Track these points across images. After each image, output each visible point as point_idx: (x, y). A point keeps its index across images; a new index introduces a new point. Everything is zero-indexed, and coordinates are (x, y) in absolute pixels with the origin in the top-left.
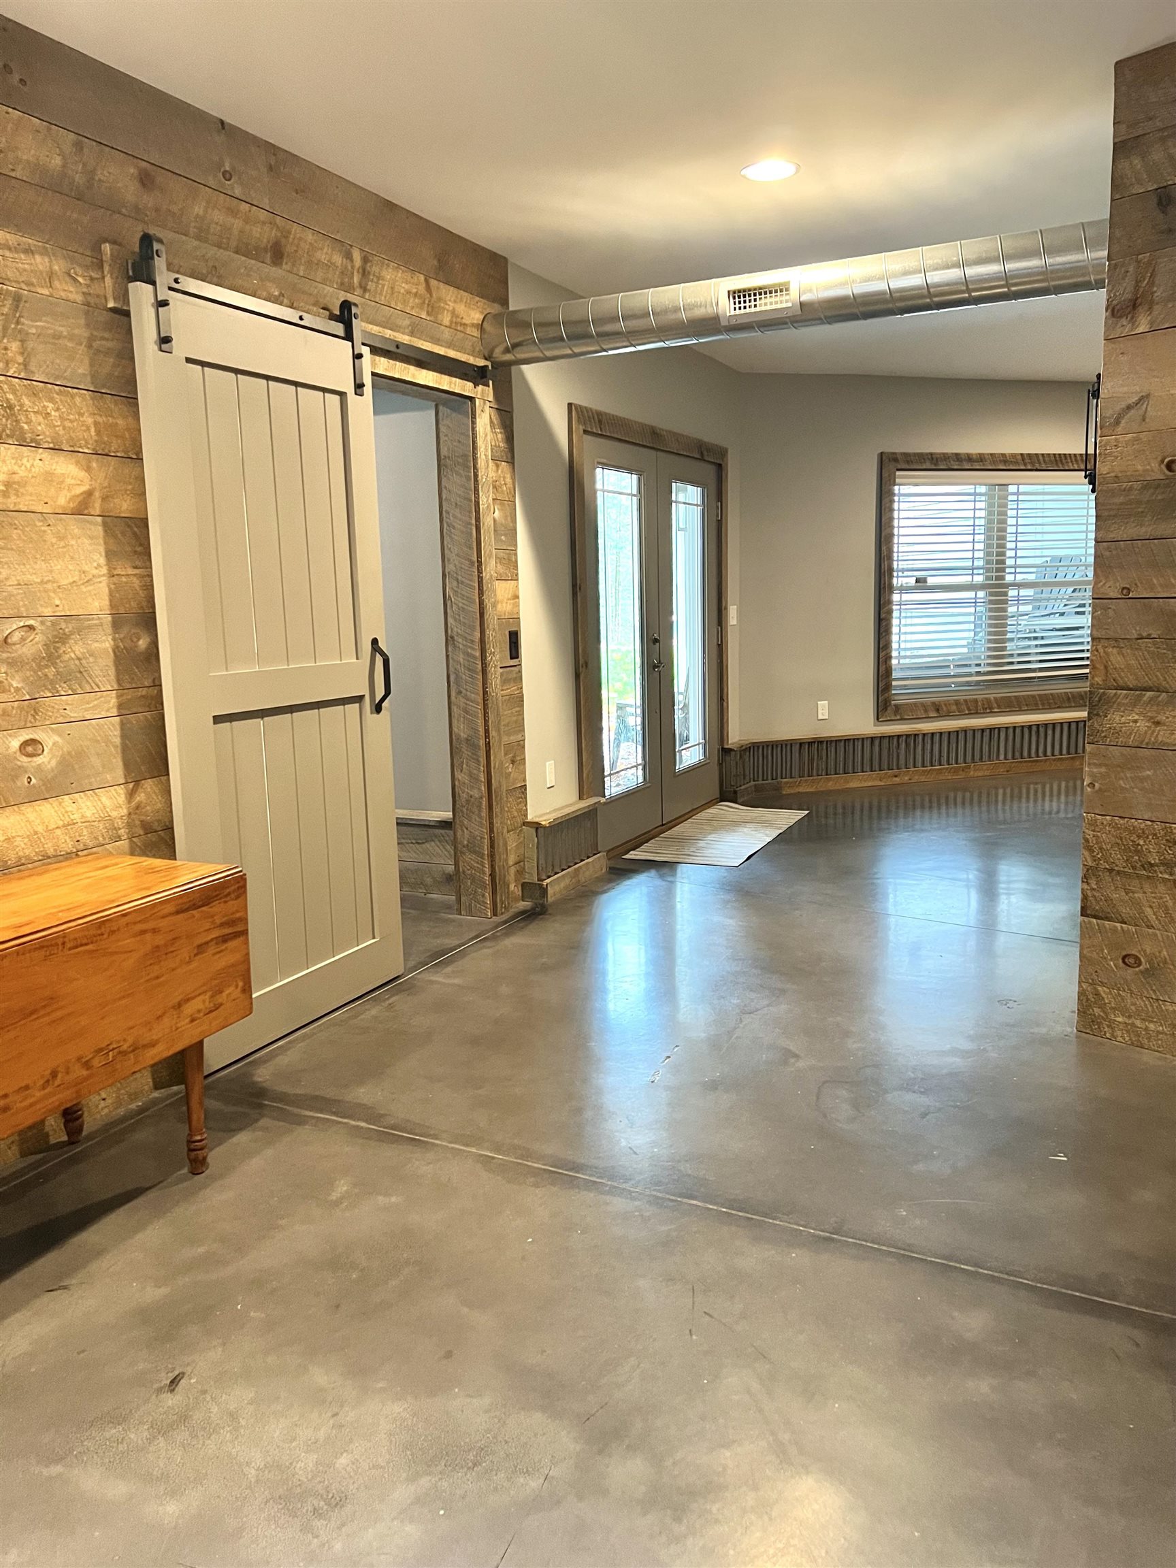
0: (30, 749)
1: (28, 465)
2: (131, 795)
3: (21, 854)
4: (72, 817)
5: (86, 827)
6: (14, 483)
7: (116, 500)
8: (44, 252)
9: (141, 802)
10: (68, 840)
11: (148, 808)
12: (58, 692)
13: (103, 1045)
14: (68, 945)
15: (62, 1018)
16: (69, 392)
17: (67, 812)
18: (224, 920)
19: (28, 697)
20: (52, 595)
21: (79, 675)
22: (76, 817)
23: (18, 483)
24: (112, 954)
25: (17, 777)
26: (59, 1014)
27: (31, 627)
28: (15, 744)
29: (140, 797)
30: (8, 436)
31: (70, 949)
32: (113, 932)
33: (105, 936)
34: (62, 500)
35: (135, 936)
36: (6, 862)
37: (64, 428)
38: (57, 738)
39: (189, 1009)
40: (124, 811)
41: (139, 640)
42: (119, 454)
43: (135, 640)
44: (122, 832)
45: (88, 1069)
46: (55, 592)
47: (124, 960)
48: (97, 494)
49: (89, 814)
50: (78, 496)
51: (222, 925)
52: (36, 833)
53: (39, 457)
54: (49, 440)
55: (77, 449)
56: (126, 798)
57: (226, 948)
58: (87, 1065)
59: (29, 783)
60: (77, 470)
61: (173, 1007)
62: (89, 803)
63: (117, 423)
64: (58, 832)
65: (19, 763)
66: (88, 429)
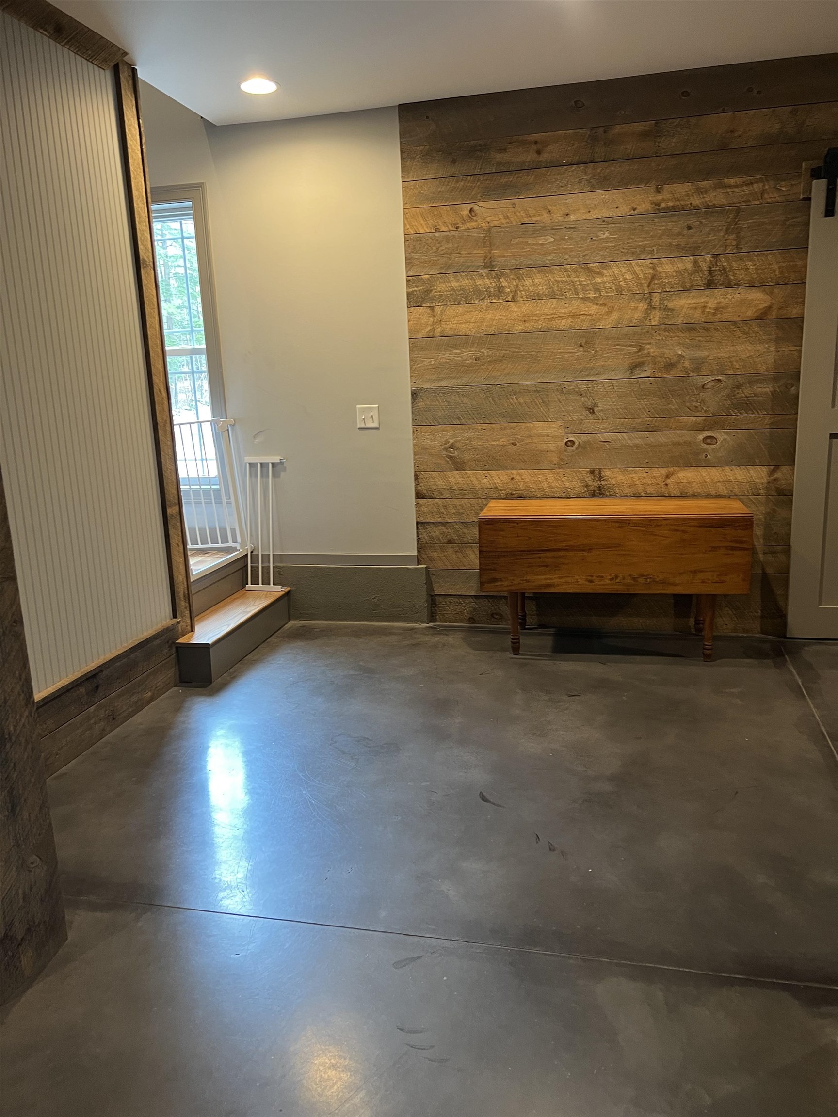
0: (709, 441)
1: (730, 297)
2: (771, 473)
3: (695, 491)
4: (729, 478)
5: (737, 485)
6: (720, 308)
7: (788, 309)
8: (761, 180)
9: (778, 478)
10: (725, 489)
11: (783, 482)
12: (730, 413)
13: (645, 574)
14: (631, 525)
15: (623, 555)
16: (764, 254)
17: (726, 475)
18: (734, 539)
19: (711, 415)
20: (735, 363)
21: (745, 405)
22: (732, 478)
23: (723, 308)
24: (656, 535)
25: (699, 454)
26: (622, 552)
27: (719, 380)
28: (701, 437)
29: (778, 475)
30: (721, 284)
31: (632, 526)
32: (658, 525)
33: (653, 526)
34: (750, 313)
35: (670, 530)
36: (687, 493)
37: (757, 274)
38: (726, 437)
39: (701, 576)
40: (765, 481)
41: (792, 387)
42: (795, 282)
43: (789, 387)
44: (762, 491)
45: (634, 581)
46: (736, 362)
47: (663, 540)
48: (774, 307)
49: (740, 478)
50: (761, 309)
51: (731, 541)
52: (706, 482)
53: (738, 292)
54: (746, 282)
55: (764, 284)
56: (768, 473)
57: (733, 554)
58: (634, 579)
59: (706, 457)
60: (762, 295)
61: (691, 571)
62: (741, 473)
63: (797, 265)
64: (719, 484)
65: (701, 447)
66: (774, 271)
